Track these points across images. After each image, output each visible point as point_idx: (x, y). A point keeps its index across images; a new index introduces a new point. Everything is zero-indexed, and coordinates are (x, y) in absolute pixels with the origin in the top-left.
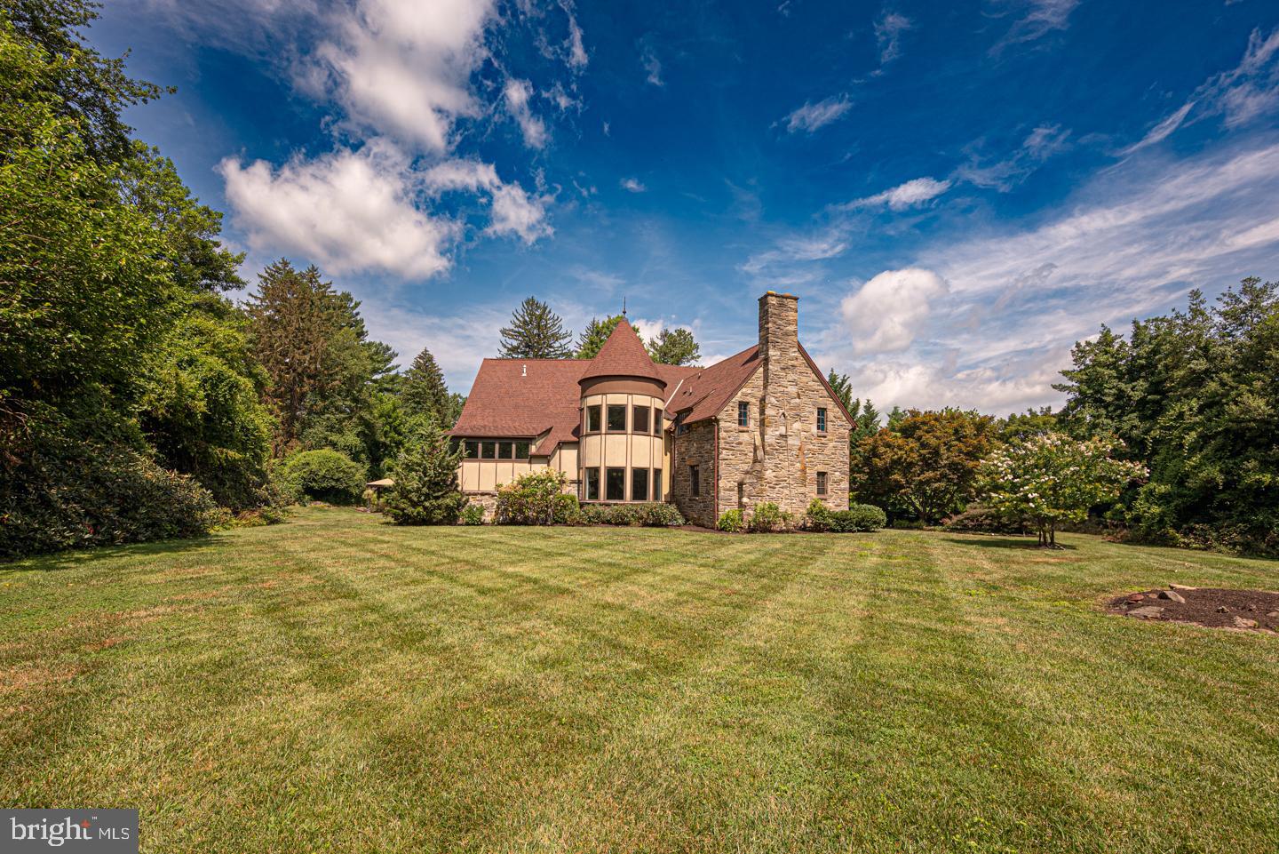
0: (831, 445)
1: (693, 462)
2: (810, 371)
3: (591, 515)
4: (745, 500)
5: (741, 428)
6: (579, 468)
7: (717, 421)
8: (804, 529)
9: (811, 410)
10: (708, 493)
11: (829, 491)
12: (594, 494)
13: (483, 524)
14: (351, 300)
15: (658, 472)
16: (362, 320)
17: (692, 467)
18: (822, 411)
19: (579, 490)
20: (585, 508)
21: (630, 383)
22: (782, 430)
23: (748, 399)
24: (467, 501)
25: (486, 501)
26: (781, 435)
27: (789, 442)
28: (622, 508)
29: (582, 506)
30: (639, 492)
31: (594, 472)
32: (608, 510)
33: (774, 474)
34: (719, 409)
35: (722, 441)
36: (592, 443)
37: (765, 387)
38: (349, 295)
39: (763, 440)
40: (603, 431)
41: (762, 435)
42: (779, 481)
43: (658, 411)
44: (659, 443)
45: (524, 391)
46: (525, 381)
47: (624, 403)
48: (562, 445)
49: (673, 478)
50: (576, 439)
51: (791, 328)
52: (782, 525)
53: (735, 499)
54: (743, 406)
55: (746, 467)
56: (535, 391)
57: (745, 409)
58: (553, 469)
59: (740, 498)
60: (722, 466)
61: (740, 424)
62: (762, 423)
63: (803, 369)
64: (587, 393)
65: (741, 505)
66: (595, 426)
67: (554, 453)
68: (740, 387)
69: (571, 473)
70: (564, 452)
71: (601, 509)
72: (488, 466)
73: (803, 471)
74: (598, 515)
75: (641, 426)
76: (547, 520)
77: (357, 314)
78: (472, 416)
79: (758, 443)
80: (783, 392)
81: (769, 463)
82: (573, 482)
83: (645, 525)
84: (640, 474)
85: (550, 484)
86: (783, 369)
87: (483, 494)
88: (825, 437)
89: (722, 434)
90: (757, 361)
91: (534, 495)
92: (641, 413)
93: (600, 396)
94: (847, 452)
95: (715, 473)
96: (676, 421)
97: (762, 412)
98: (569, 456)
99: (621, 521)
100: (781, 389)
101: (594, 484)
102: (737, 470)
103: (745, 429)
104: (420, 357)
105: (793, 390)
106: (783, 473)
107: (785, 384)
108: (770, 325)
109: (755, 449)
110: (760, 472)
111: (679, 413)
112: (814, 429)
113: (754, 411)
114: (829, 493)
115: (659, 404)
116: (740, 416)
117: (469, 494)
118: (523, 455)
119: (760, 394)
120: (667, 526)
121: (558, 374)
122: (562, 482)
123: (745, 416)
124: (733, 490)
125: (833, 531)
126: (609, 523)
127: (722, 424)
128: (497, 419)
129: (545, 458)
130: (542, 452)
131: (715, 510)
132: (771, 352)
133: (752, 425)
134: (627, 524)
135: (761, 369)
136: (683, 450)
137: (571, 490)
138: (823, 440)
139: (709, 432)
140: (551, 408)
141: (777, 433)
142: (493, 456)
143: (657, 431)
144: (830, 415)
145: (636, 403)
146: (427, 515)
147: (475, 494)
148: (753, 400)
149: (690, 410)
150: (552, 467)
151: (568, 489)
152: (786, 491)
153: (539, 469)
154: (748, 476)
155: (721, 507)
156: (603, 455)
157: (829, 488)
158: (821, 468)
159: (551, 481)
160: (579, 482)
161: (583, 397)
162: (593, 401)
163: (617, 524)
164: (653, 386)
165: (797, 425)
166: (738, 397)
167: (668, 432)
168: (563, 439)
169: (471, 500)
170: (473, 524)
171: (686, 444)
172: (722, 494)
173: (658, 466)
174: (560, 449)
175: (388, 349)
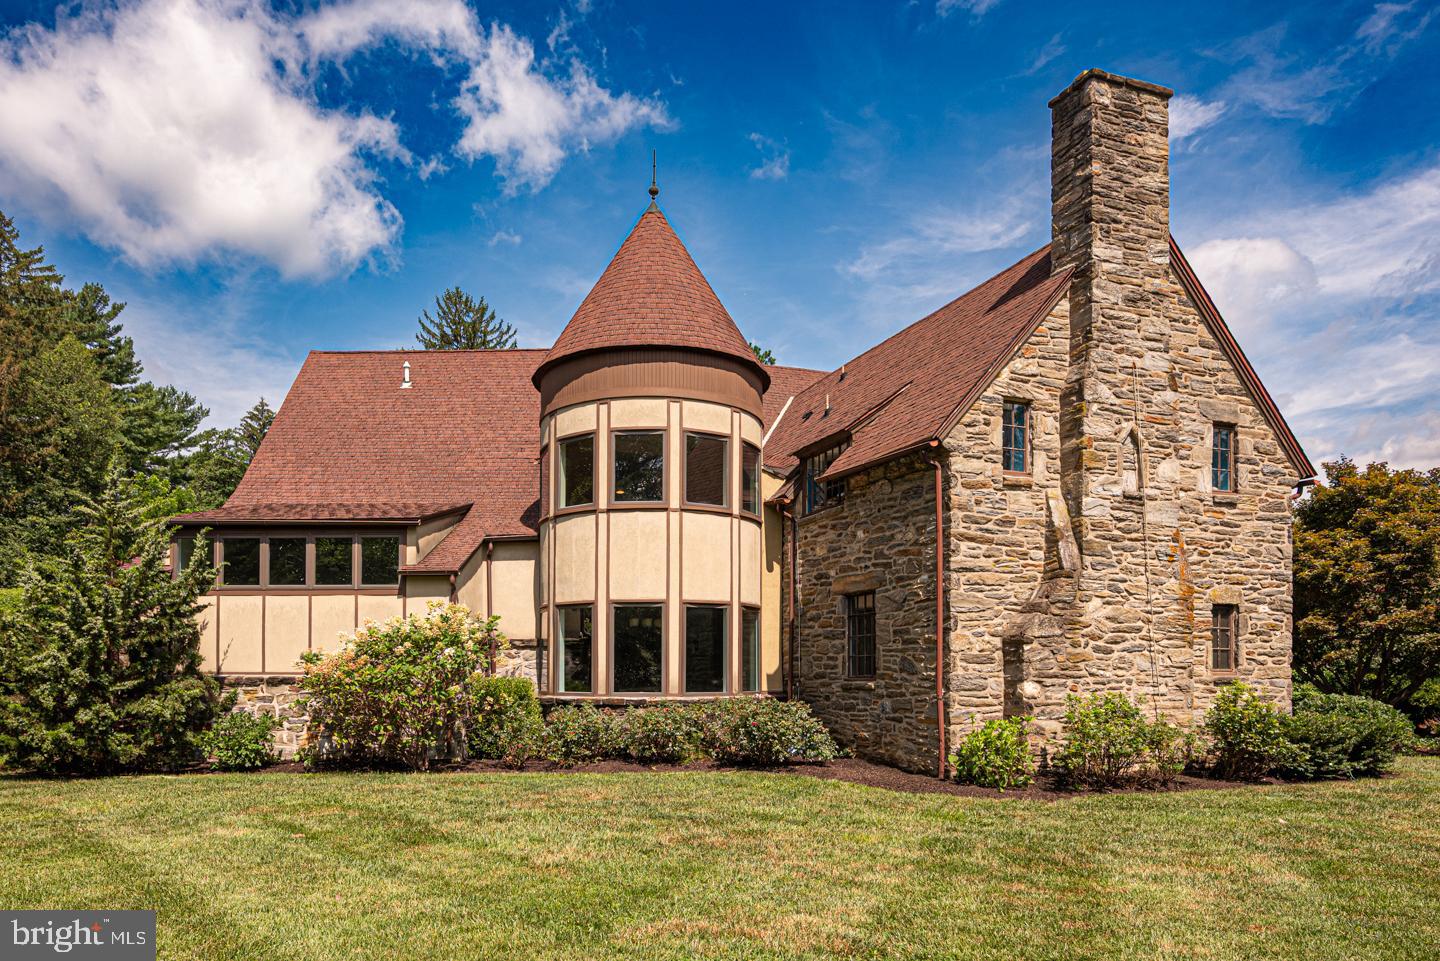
0: (1249, 526)
1: (856, 582)
2: (1193, 317)
3: (571, 736)
4: (1029, 688)
5: (1012, 478)
6: (540, 608)
7: (943, 454)
8: (1196, 770)
9: (1195, 426)
10: (908, 668)
11: (1243, 658)
12: (581, 677)
13: (269, 763)
14: (105, 300)
15: (751, 613)
16: (130, 342)
17: (850, 597)
18: (1225, 429)
19: (539, 666)
20: (554, 716)
21: (674, 368)
22: (1129, 482)
23: (1028, 391)
24: (233, 700)
25: (282, 701)
26: (1127, 497)
27: (1149, 518)
28: (658, 715)
29: (546, 708)
30: (704, 670)
31: (579, 615)
32: (618, 721)
33: (1109, 610)
34: (949, 419)
35: (957, 514)
36: (573, 537)
37: (1079, 354)
38: (98, 290)
39: (1075, 509)
40: (603, 504)
41: (1074, 498)
42: (1121, 632)
43: (750, 450)
44: (752, 536)
45: (404, 423)
46: (404, 396)
47: (658, 422)
48: (492, 548)
49: (790, 631)
50: (531, 532)
51: (1152, 180)
52: (1148, 761)
53: (996, 685)
54: (1017, 410)
55: (1024, 592)
56: (430, 423)
57: (1020, 419)
58: (467, 609)
59: (1013, 683)
60: (960, 592)
61: (1007, 466)
62: (1073, 462)
63: (1174, 308)
64: (557, 402)
65: (1015, 705)
66: (580, 491)
67: (468, 567)
68: (1006, 355)
69: (517, 618)
70: (501, 567)
71: (598, 718)
72: (287, 606)
73: (1186, 601)
74: (591, 736)
75: (705, 488)
76: (451, 752)
77: (118, 329)
78: (269, 483)
79: (1060, 518)
80: (1131, 370)
81: (1094, 579)
82: (525, 645)
83: (728, 761)
84: (705, 621)
85: (450, 651)
86: (1131, 301)
87: (274, 682)
88: (1232, 505)
89: (959, 494)
90: (1049, 285)
91: (401, 684)
92: (705, 451)
93: (592, 408)
94: (1288, 548)
95: (936, 611)
96: (797, 477)
97: (1072, 427)
98: (512, 577)
99: (656, 753)
100: (1126, 360)
101: (581, 650)
102: (1001, 599)
103: (1023, 479)
104: (252, 417)
105: (1156, 364)
106: (1132, 607)
107: (1138, 345)
108: (1096, 167)
109: (1052, 539)
110: (1071, 605)
111: (805, 454)
112: (1205, 484)
113: (1046, 427)
114: (1244, 664)
115: (748, 429)
116: (1006, 441)
117: (237, 683)
118: (382, 573)
119: (1061, 377)
120: (788, 765)
121: (491, 383)
122: (489, 645)
123: (1020, 443)
124: (991, 660)
125: (1290, 776)
126: (623, 756)
127: (957, 463)
128: (332, 489)
129: (445, 581)
130: (435, 564)
131: (937, 718)
132: (1099, 250)
133: (1041, 467)
134: (673, 760)
135: (1065, 306)
136: (820, 552)
137: (518, 667)
138: (1229, 514)
139: (917, 492)
140: (470, 461)
141: (1117, 490)
142: (300, 578)
143: (746, 505)
144: (1246, 443)
145: (691, 424)
146: (89, 747)
147: (253, 683)
148: (1043, 396)
149: (843, 439)
150: (462, 605)
151: (512, 663)
152: (1140, 661)
153: (424, 610)
154: (1038, 617)
155: (956, 710)
156: (602, 566)
157: (1244, 648)
158: (1222, 594)
159: (455, 642)
160: (540, 645)
161: (547, 416)
162: (573, 421)
163: (645, 762)
164: (735, 380)
165: (1168, 469)
166: (1002, 384)
167: (776, 508)
168: (496, 533)
169: (242, 697)
170: (241, 768)
171: (832, 535)
172: (959, 671)
173: (750, 598)
174: (489, 557)
175: (189, 401)
